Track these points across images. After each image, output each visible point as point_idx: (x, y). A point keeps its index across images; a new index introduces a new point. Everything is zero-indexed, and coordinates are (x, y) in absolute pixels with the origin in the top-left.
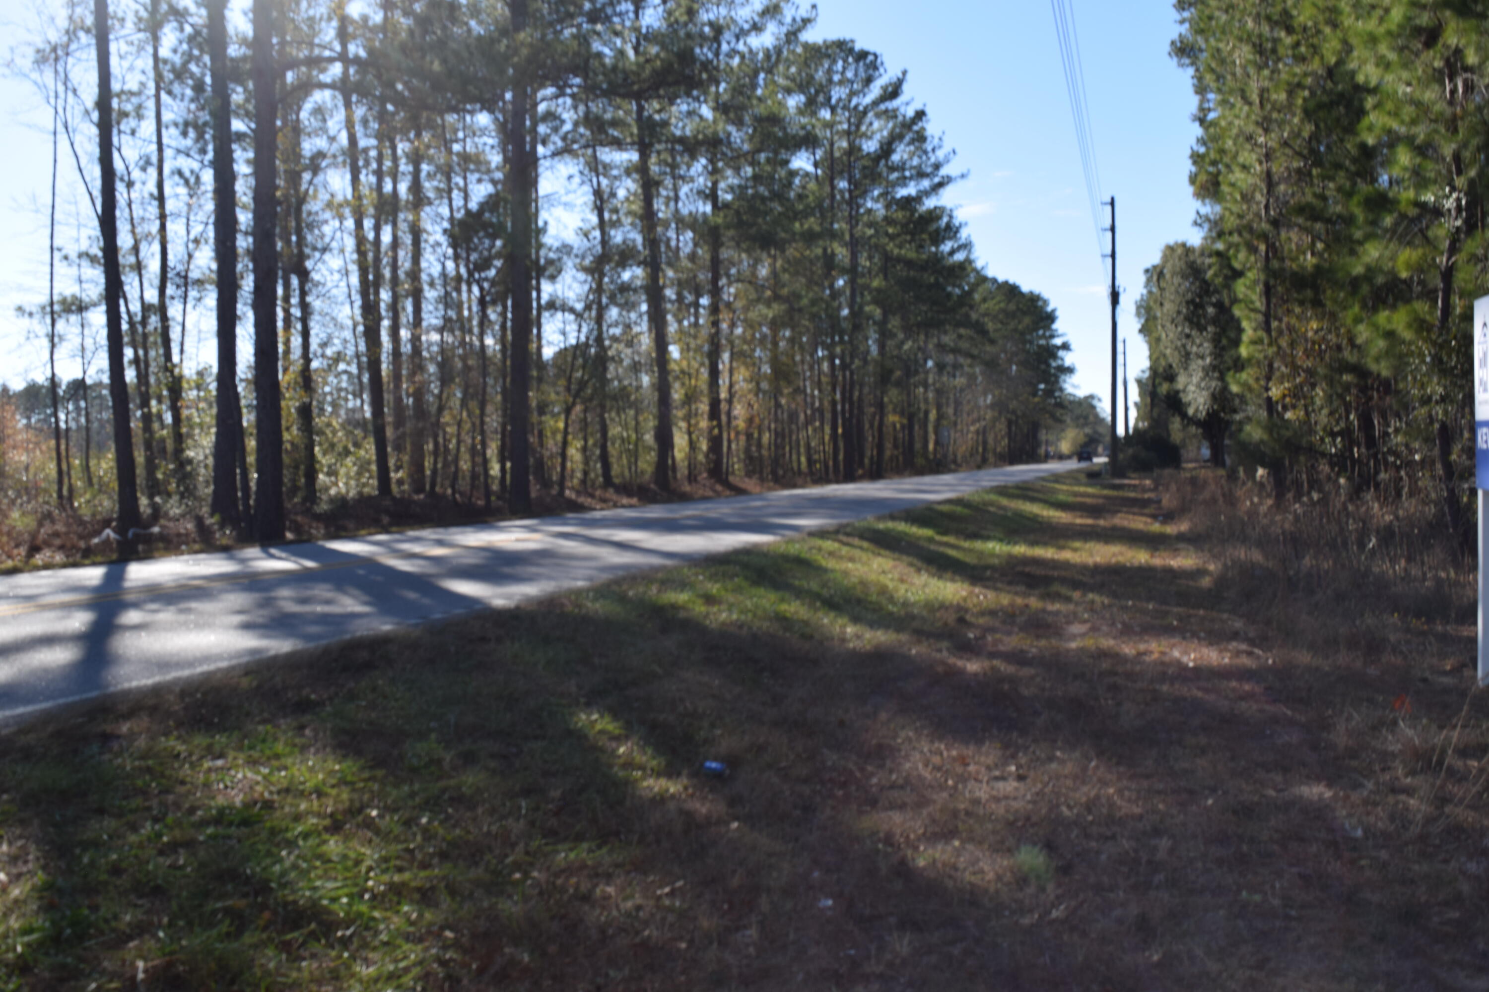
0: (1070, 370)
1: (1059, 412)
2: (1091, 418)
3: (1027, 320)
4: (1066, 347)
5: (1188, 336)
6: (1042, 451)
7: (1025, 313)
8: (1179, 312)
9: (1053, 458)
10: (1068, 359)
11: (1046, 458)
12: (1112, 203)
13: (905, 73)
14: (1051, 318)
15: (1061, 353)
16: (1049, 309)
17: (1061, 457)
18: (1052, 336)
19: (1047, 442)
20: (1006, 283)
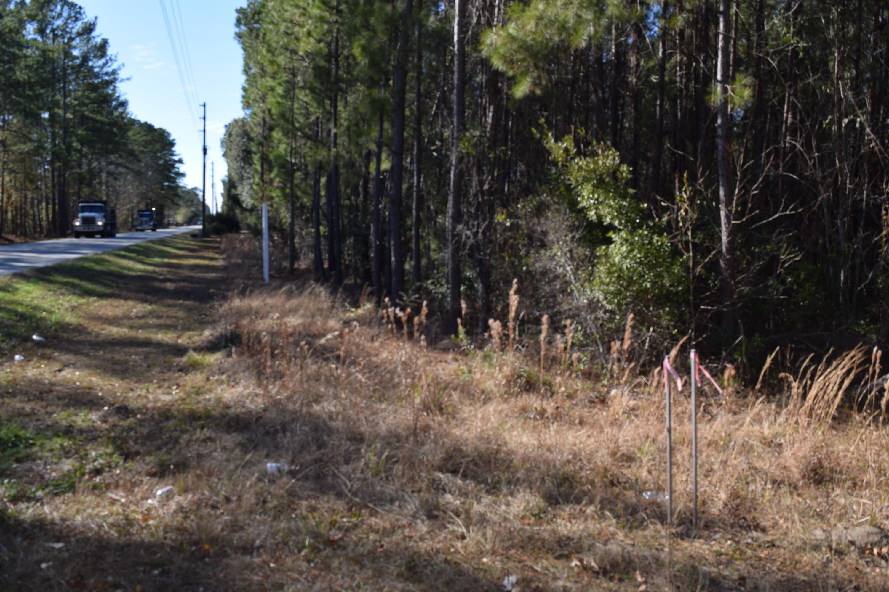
0: (183, 175)
1: (176, 199)
2: (195, 202)
3: (158, 146)
4: (180, 161)
5: (243, 168)
6: (166, 221)
7: (157, 142)
8: (239, 156)
9: (172, 225)
10: (182, 168)
11: (168, 225)
12: (204, 106)
13: (96, 18)
14: (172, 144)
15: (177, 165)
16: (171, 138)
17: (178, 225)
18: (173, 155)
19: (169, 216)
20: (146, 123)
